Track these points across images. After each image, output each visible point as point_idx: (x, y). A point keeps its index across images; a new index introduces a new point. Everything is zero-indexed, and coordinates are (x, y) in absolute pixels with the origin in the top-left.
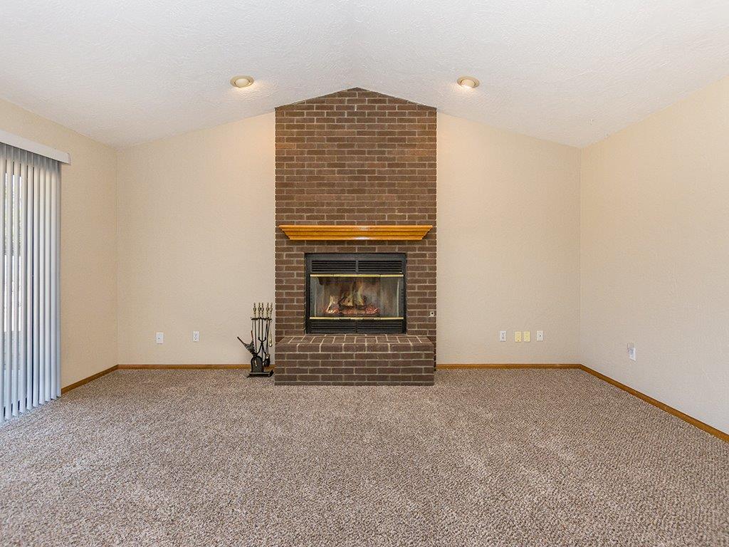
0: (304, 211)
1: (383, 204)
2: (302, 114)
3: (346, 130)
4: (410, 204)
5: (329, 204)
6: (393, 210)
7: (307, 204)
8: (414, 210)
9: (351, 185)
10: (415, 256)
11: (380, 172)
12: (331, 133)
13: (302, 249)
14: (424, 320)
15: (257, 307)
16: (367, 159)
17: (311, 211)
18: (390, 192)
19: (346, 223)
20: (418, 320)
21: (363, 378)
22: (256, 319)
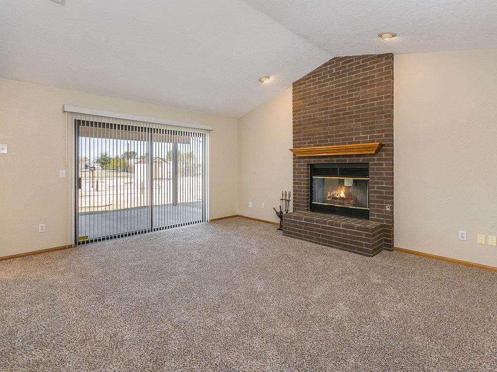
0: (306, 139)
1: (352, 130)
2: (305, 83)
3: (329, 86)
4: (370, 128)
5: (319, 134)
6: (359, 134)
7: (308, 135)
8: (374, 132)
9: (332, 120)
10: (375, 165)
11: (349, 109)
12: (320, 90)
13: (305, 162)
14: (382, 212)
15: (284, 193)
16: (341, 102)
17: (310, 139)
18: (356, 121)
19: (329, 145)
20: (377, 211)
21: (325, 241)
22: (282, 200)
